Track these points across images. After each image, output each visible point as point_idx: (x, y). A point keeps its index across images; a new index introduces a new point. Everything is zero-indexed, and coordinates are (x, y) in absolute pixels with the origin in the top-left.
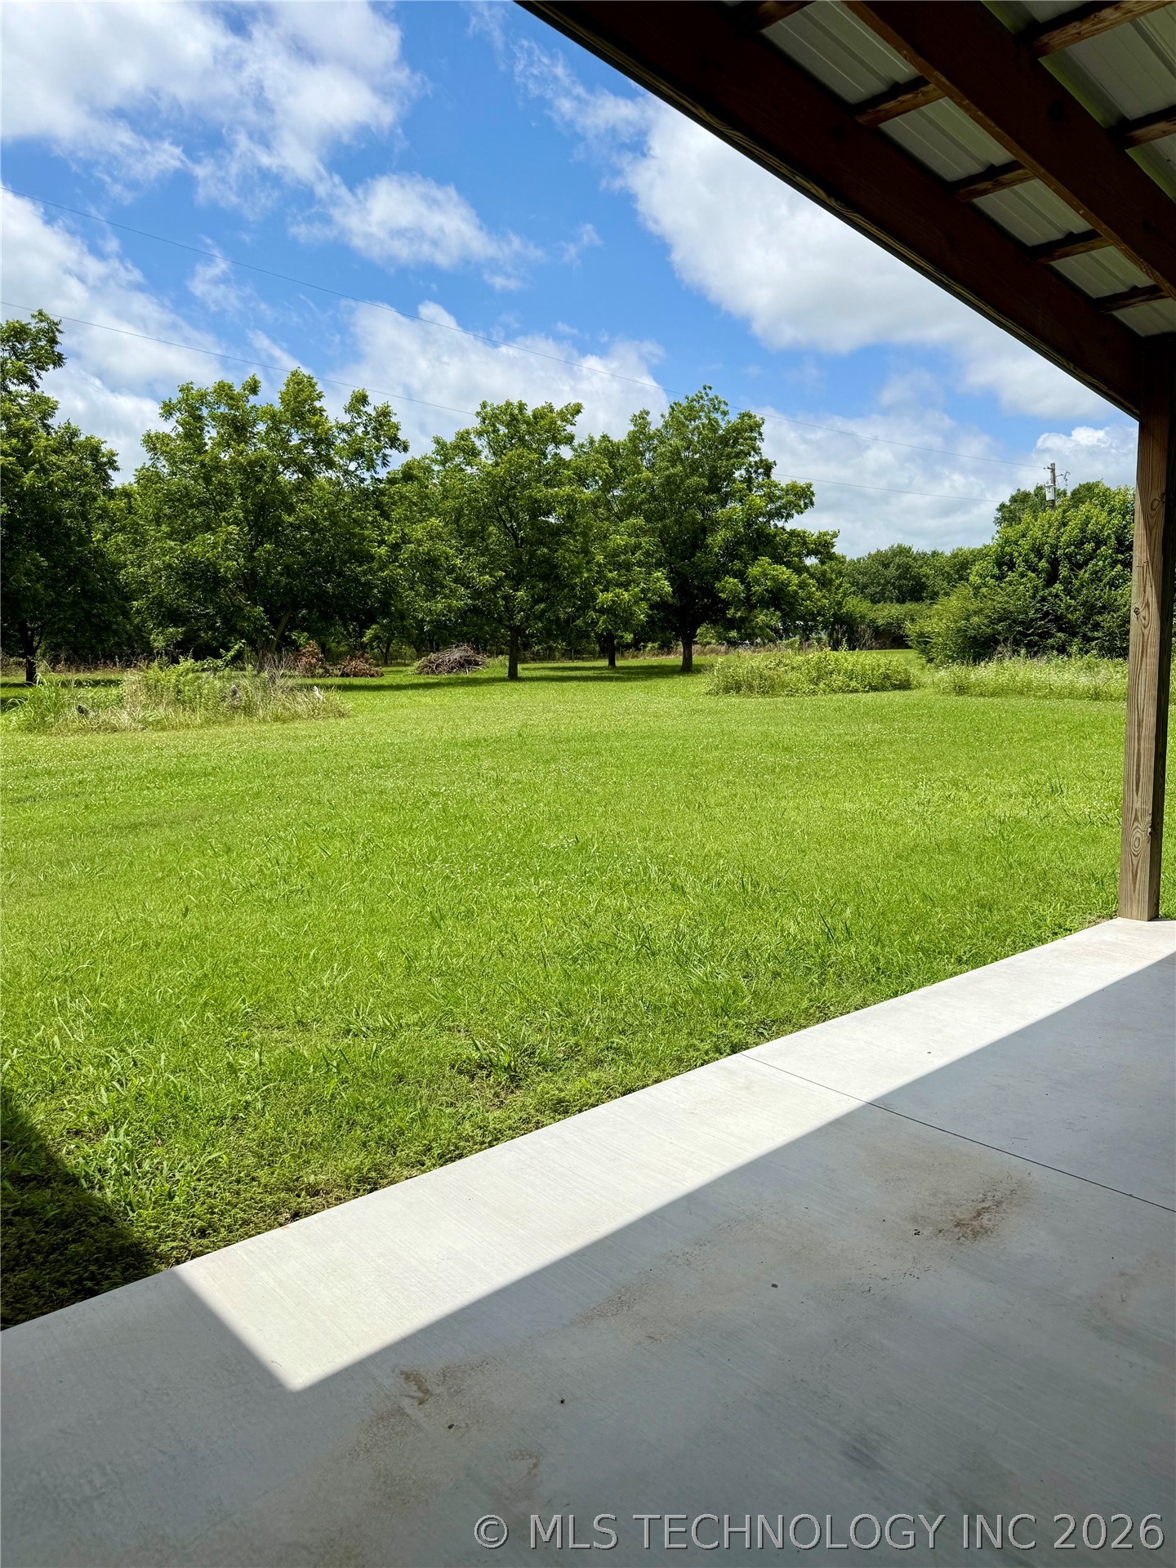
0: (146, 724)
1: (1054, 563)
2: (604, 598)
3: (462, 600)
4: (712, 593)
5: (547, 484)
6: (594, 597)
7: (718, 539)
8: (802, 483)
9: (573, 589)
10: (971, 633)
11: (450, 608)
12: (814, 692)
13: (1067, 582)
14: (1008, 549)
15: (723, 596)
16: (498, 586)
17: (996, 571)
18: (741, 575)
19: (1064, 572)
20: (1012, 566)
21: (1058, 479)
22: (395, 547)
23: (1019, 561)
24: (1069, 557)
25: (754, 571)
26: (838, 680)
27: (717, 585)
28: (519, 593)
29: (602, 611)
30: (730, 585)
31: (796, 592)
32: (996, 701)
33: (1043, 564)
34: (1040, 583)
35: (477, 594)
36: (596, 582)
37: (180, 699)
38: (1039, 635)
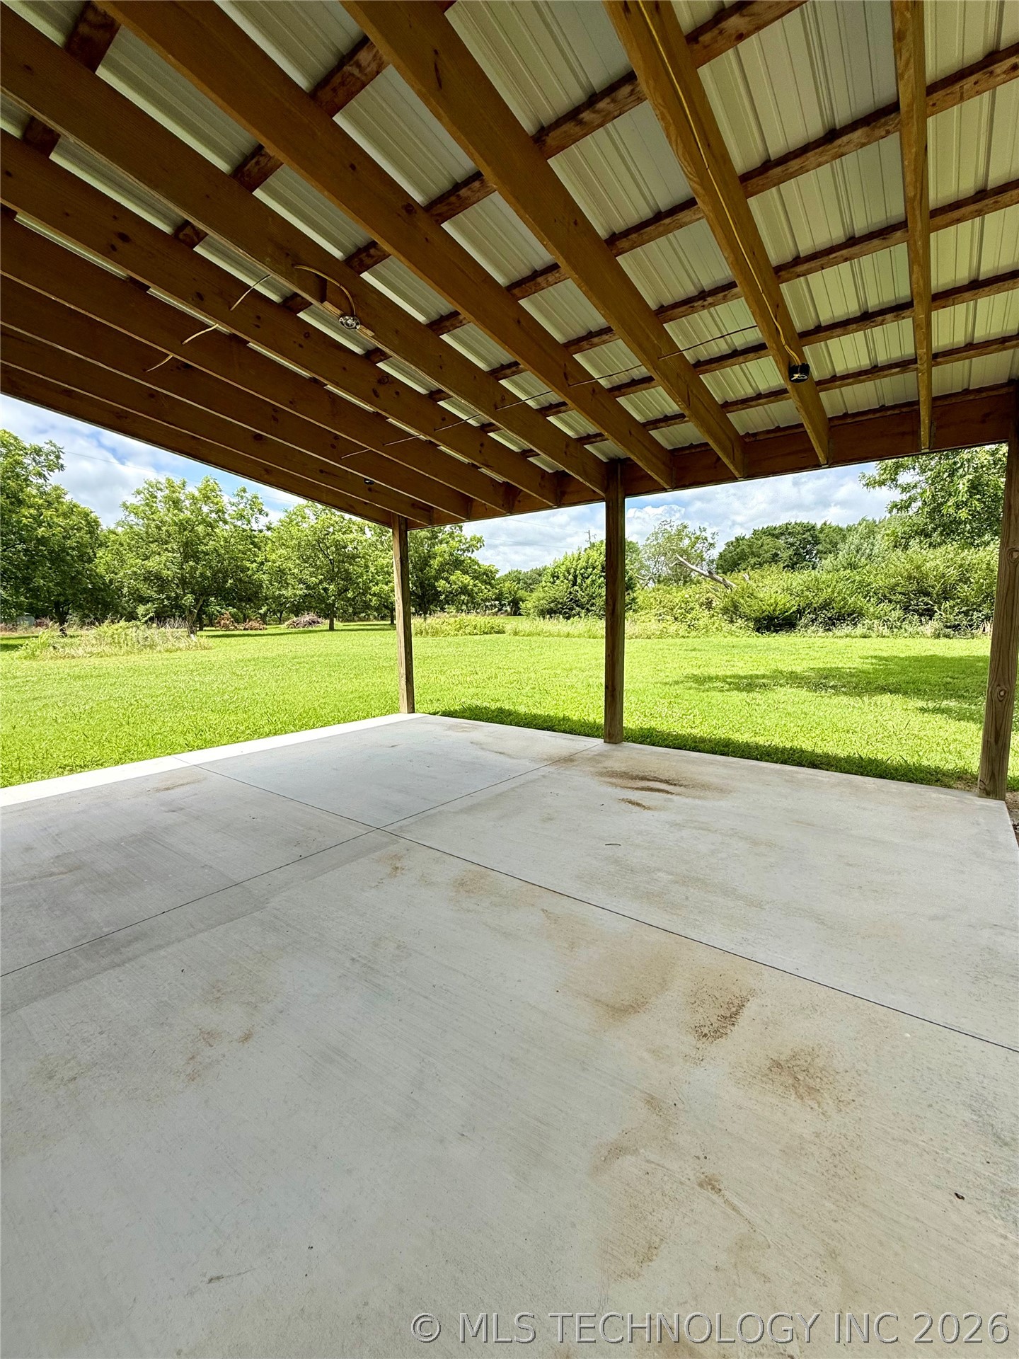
0: (92, 654)
1: (575, 577)
2: (375, 589)
3: (301, 591)
4: (435, 588)
5: (344, 533)
6: (370, 588)
7: (435, 563)
8: (478, 536)
9: (358, 584)
10: (541, 608)
11: (295, 595)
12: (457, 635)
13: (580, 586)
14: (556, 570)
15: (439, 589)
16: (321, 582)
17: (552, 580)
18: (447, 579)
19: (579, 581)
20: (558, 578)
21: (592, 538)
22: (262, 563)
23: (560, 575)
24: (582, 574)
25: (452, 578)
26: (468, 630)
27: (436, 584)
28: (331, 587)
29: (374, 595)
30: (441, 584)
31: (472, 590)
32: (528, 638)
33: (571, 577)
34: (570, 585)
35: (308, 587)
36: (371, 581)
37: (114, 642)
38: (569, 609)
